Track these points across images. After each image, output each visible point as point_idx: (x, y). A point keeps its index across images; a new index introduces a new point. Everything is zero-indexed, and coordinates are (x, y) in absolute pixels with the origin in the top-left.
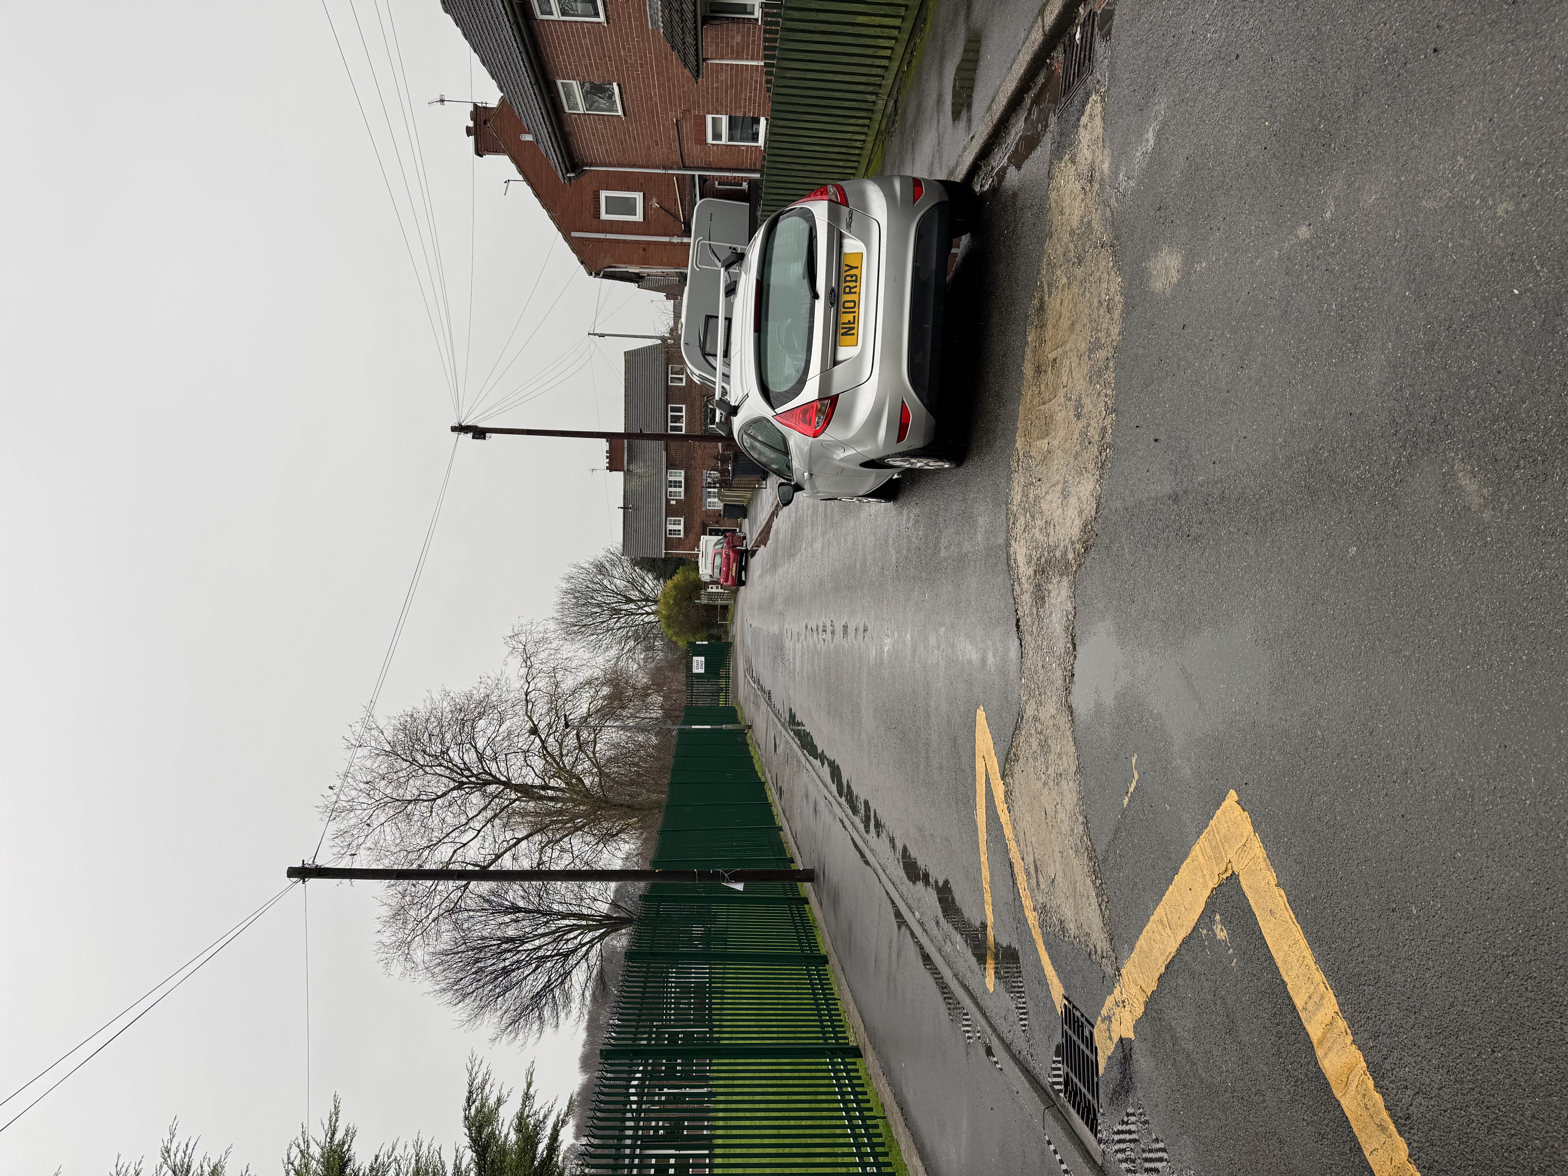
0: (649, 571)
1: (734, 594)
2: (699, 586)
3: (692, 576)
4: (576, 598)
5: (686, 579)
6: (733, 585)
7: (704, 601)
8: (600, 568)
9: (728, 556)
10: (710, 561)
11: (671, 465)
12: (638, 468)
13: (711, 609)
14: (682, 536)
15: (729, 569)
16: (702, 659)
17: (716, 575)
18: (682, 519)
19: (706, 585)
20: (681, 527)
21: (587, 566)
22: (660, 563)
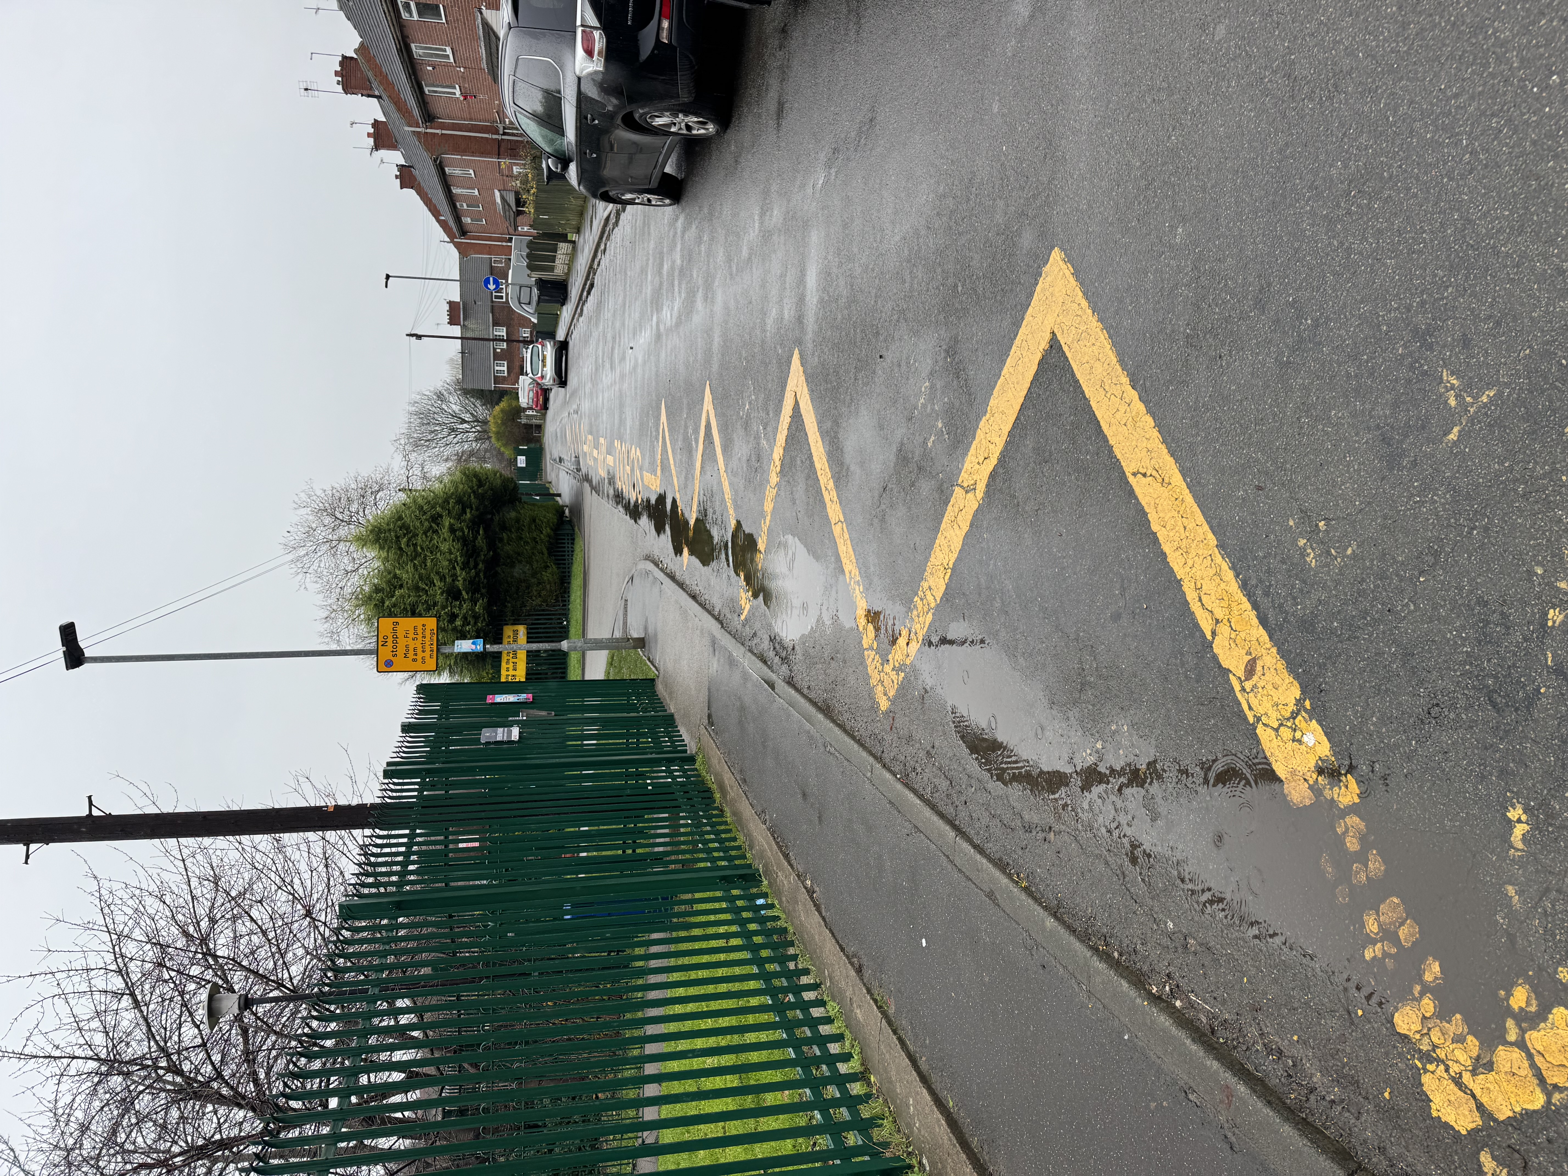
0: (478, 398)
1: (544, 416)
2: (519, 410)
3: (514, 404)
4: (420, 418)
5: (510, 405)
6: (541, 409)
7: (524, 421)
8: (440, 396)
9: (537, 392)
10: (526, 394)
11: (496, 323)
12: (471, 324)
13: (528, 427)
14: (506, 374)
15: (538, 400)
16: (524, 458)
17: (531, 403)
18: (506, 363)
19: (525, 410)
20: (505, 368)
21: (427, 393)
22: (487, 393)
